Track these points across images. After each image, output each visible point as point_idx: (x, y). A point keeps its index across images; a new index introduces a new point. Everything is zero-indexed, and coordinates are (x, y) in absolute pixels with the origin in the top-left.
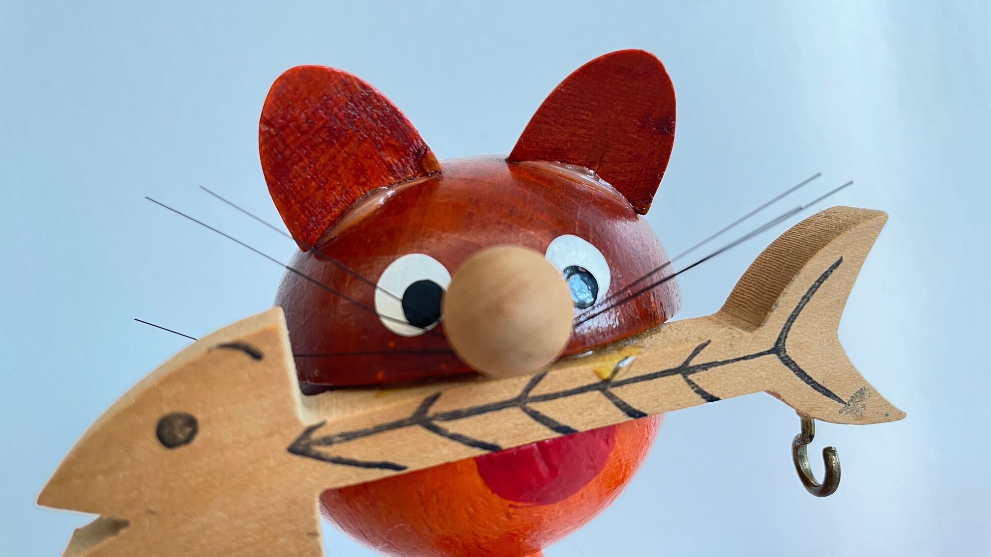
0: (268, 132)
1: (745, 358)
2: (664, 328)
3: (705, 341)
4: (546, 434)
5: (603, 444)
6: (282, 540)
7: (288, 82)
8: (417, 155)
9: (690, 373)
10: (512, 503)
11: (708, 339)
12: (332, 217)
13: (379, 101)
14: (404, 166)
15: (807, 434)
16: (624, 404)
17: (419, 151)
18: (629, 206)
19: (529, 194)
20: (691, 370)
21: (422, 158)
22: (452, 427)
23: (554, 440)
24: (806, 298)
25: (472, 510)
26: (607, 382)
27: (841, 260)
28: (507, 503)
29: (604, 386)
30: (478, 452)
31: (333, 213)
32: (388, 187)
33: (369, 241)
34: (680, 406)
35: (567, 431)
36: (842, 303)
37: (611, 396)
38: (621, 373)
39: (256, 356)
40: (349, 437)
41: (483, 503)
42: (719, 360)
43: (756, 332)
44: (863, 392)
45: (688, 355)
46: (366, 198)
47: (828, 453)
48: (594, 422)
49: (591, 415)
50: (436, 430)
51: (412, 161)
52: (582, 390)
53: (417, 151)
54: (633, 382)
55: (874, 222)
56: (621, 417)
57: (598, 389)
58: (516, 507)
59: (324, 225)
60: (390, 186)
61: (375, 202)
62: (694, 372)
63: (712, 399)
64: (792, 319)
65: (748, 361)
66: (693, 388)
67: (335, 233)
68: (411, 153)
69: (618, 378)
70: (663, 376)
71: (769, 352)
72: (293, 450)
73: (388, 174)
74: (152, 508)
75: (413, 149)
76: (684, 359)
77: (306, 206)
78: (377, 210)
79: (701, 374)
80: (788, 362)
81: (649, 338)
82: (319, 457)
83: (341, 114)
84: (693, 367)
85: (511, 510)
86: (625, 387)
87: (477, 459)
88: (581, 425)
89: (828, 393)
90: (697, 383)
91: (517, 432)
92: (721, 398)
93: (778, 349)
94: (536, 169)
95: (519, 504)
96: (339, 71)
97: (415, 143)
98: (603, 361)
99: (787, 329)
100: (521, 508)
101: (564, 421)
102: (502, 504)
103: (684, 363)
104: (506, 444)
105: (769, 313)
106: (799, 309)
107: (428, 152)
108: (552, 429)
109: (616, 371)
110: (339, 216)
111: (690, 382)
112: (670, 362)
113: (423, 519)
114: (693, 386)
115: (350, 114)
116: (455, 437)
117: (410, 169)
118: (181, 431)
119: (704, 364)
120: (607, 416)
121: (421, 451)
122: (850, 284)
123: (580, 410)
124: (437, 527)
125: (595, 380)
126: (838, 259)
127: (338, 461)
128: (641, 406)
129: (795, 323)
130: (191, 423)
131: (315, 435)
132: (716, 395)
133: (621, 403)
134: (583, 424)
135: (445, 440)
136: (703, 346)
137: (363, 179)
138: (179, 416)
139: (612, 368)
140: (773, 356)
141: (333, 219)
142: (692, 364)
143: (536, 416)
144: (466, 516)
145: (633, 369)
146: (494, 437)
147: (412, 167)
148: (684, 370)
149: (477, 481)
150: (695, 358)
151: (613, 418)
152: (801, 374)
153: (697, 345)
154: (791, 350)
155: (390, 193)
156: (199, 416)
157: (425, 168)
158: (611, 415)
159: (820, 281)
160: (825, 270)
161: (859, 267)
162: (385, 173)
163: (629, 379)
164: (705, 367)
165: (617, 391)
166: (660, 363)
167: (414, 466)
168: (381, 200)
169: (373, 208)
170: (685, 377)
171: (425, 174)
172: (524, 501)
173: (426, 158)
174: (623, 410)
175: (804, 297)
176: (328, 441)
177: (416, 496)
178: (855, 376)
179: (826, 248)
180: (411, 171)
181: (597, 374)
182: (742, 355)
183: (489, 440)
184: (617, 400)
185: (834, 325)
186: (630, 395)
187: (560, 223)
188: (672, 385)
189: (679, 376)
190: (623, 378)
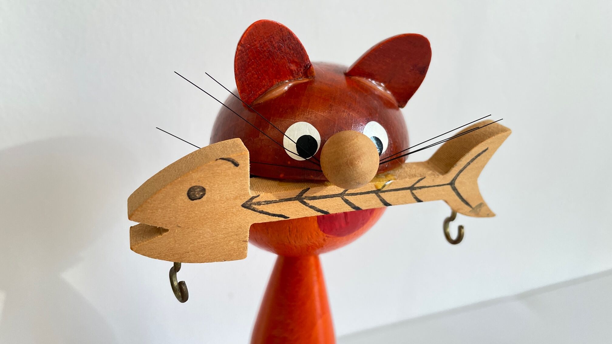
0: (241, 50)
1: (437, 186)
2: (404, 166)
3: (423, 177)
4: (348, 209)
5: (369, 214)
6: (232, 242)
7: (256, 27)
8: (305, 67)
9: (414, 190)
10: (328, 235)
11: (424, 176)
12: (261, 92)
13: (294, 40)
14: (298, 72)
15: (452, 218)
16: (384, 200)
17: (307, 66)
18: (396, 104)
19: (357, 97)
20: (414, 189)
21: (307, 69)
22: (311, 203)
23: (351, 212)
24: (469, 164)
25: (310, 237)
26: (379, 190)
27: (487, 149)
28: (325, 235)
29: (377, 192)
30: (320, 214)
31: (262, 91)
32: (289, 81)
33: (281, 110)
34: (406, 203)
35: (358, 208)
36: (483, 167)
37: (379, 196)
38: (386, 187)
39: (236, 165)
40: (268, 203)
41: (316, 234)
42: (427, 186)
43: (445, 176)
44: (482, 205)
45: (415, 182)
46: (279, 86)
47: (461, 228)
48: (370, 206)
49: (369, 203)
50: (305, 203)
51: (302, 70)
52: (368, 193)
53: (306, 66)
54: (389, 191)
55: (505, 134)
56: (381, 205)
57: (375, 193)
58: (328, 237)
59: (256, 96)
60: (290, 81)
61: (283, 89)
62: (415, 190)
63: (419, 201)
64: (461, 171)
65: (439, 187)
66: (413, 196)
67: (261, 101)
68: (303, 66)
69: (384, 189)
70: (402, 190)
71: (448, 184)
72: (243, 206)
73: (290, 75)
74: (179, 225)
75: (304, 64)
76: (413, 184)
77: (250, 86)
78: (284, 93)
79: (419, 191)
80: (455, 189)
81: (397, 171)
82: (254, 210)
83: (276, 45)
84: (415, 187)
85: (326, 238)
86: (386, 193)
87: (318, 217)
88: (364, 207)
89: (467, 203)
90: (415, 194)
91: (337, 207)
92: (423, 201)
93: (452, 184)
94: (359, 81)
95: (330, 236)
96: (280, 24)
97: (306, 62)
98: (380, 181)
99: (458, 175)
100: (330, 237)
101: (357, 204)
102: (323, 235)
103: (412, 185)
104: (331, 212)
105: (452, 168)
106: (465, 168)
107: (311, 67)
108: (352, 207)
109: (384, 186)
110: (264, 92)
111: (413, 194)
112: (407, 184)
113: (288, 238)
114: (413, 195)
115: (280, 45)
116: (311, 207)
117: (301, 74)
118: (198, 194)
119: (420, 187)
120: (376, 204)
121: (296, 211)
122: (488, 159)
123: (365, 201)
124: (293, 242)
125: (374, 189)
126: (486, 148)
127: (262, 212)
128: (391, 201)
129: (462, 173)
130: (203, 190)
131: (254, 201)
132: (422, 200)
133: (382, 200)
134: (365, 207)
135: (307, 208)
136: (421, 179)
137: (278, 76)
138: (199, 187)
139: (383, 185)
140: (449, 186)
141: (261, 93)
142: (415, 186)
143: (347, 202)
144: (307, 239)
145: (391, 186)
146: (327, 209)
147: (302, 73)
148: (412, 188)
149: (316, 225)
150: (417, 184)
151: (378, 205)
152: (459, 194)
153: (419, 178)
154: (457, 185)
155: (290, 84)
156: (207, 188)
157: (308, 74)
158: (377, 204)
159: (476, 157)
160: (479, 152)
161: (494, 152)
162: (289, 74)
163: (388, 190)
164: (421, 188)
165: (382, 195)
166: (402, 184)
167: (292, 217)
168: (286, 88)
169: (282, 92)
170: (411, 191)
171: (307, 77)
172: (333, 235)
173: (310, 70)
174: (383, 202)
175: (468, 163)
176: (259, 203)
177: (288, 228)
178: (480, 197)
179: (483, 143)
180: (301, 75)
181: (376, 186)
182: (436, 185)
183: (325, 210)
184: (381, 198)
185: (477, 175)
186: (386, 196)
187: (370, 114)
188: (405, 194)
189: (409, 191)
190: (387, 189)
